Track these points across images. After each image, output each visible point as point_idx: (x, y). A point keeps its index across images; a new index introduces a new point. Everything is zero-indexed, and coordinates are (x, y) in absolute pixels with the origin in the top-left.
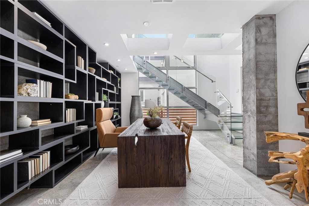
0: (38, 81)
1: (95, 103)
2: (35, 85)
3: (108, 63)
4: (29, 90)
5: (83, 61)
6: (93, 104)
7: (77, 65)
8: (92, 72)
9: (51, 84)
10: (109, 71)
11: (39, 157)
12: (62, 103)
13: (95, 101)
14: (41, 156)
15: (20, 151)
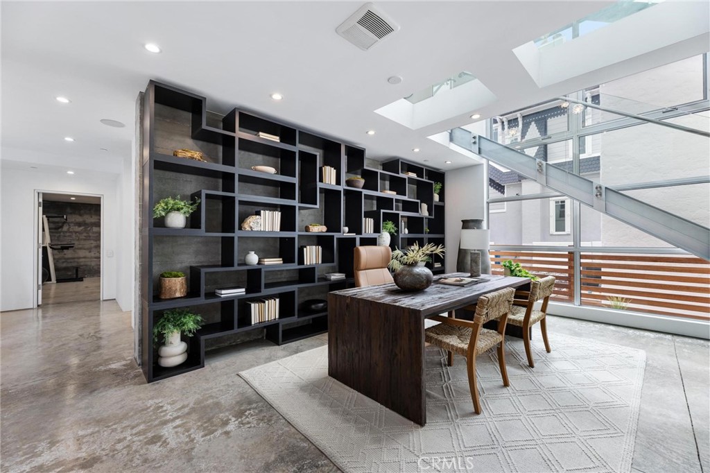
0: (262, 212)
1: (361, 238)
2: (258, 217)
3: (398, 160)
4: (251, 224)
5: (334, 172)
6: (355, 239)
7: (321, 180)
8: (357, 184)
9: (280, 213)
10: (401, 175)
11: (264, 302)
12: (294, 238)
13: (361, 234)
14: (267, 302)
15: (244, 290)
